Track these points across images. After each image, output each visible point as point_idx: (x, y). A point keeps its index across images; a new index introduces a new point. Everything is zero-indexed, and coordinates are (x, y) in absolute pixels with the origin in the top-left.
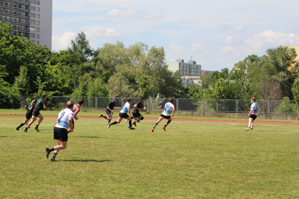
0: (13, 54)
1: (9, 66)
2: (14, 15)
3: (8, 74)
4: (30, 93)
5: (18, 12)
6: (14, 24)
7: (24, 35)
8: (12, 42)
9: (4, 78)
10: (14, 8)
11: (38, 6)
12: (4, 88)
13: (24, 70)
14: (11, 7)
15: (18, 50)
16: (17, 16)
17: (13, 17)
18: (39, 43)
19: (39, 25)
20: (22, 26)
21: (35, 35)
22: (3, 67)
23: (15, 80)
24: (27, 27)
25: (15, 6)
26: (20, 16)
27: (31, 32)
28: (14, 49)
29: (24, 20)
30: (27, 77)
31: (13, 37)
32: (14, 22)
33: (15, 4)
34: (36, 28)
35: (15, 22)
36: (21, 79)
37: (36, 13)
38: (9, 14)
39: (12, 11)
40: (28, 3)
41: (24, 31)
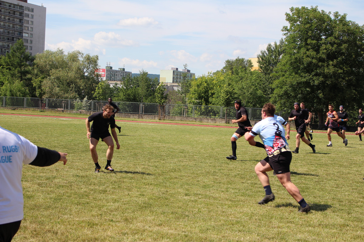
2: (8, 21)
5: (11, 19)
6: (8, 30)
7: (17, 40)
10: (8, 15)
11: (32, 13)
14: (5, 13)
16: (11, 22)
17: (7, 23)
18: (32, 48)
19: (32, 31)
20: (16, 32)
21: (28, 41)
24: (20, 32)
25: (9, 13)
26: (13, 22)
27: (24, 38)
29: (18, 26)
32: (7, 28)
33: (9, 11)
34: (29, 34)
35: (9, 27)
37: (30, 19)
38: (3, 20)
39: (6, 17)
40: (22, 10)
41: (17, 36)
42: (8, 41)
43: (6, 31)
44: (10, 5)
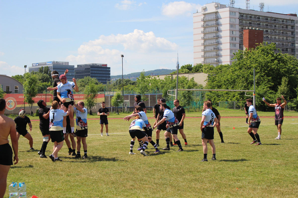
0: (277, 68)
1: (274, 78)
2: (282, 35)
3: (273, 84)
4: (290, 98)
5: (285, 32)
6: (282, 42)
7: (291, 51)
8: (276, 58)
9: (270, 87)
10: (282, 29)
12: (270, 95)
13: (285, 80)
14: (280, 28)
15: (281, 64)
16: (284, 35)
17: (281, 36)
20: (289, 44)
22: (269, 79)
23: (278, 89)
24: (293, 43)
25: (283, 27)
26: (287, 35)
27: (296, 48)
28: (278, 64)
29: (290, 38)
30: (288, 86)
31: (277, 54)
32: (282, 41)
33: (283, 26)
35: (283, 40)
36: (283, 87)
38: (278, 34)
39: (280, 31)
40: (293, 24)
41: (291, 47)
42: (283, 52)
43: (281, 43)
44: (283, 20)
